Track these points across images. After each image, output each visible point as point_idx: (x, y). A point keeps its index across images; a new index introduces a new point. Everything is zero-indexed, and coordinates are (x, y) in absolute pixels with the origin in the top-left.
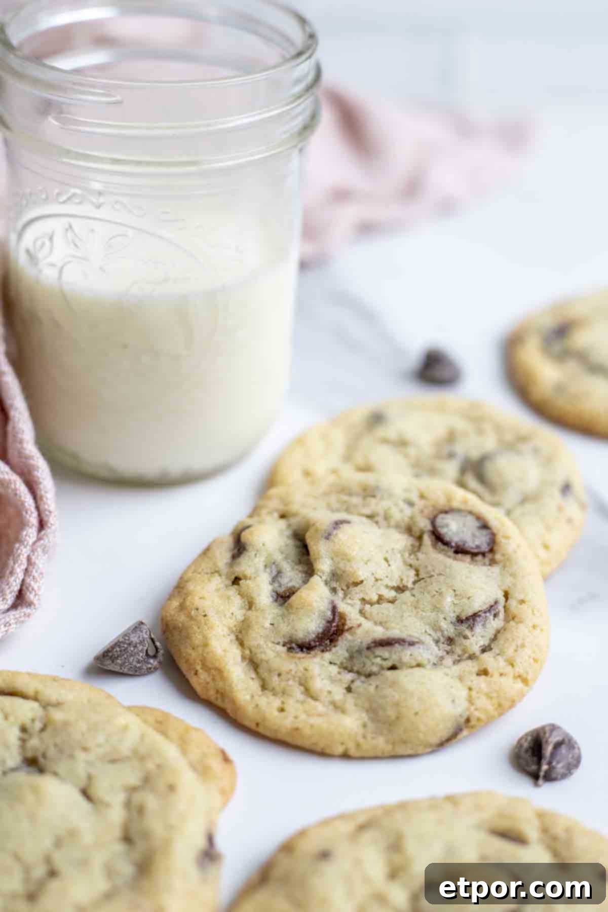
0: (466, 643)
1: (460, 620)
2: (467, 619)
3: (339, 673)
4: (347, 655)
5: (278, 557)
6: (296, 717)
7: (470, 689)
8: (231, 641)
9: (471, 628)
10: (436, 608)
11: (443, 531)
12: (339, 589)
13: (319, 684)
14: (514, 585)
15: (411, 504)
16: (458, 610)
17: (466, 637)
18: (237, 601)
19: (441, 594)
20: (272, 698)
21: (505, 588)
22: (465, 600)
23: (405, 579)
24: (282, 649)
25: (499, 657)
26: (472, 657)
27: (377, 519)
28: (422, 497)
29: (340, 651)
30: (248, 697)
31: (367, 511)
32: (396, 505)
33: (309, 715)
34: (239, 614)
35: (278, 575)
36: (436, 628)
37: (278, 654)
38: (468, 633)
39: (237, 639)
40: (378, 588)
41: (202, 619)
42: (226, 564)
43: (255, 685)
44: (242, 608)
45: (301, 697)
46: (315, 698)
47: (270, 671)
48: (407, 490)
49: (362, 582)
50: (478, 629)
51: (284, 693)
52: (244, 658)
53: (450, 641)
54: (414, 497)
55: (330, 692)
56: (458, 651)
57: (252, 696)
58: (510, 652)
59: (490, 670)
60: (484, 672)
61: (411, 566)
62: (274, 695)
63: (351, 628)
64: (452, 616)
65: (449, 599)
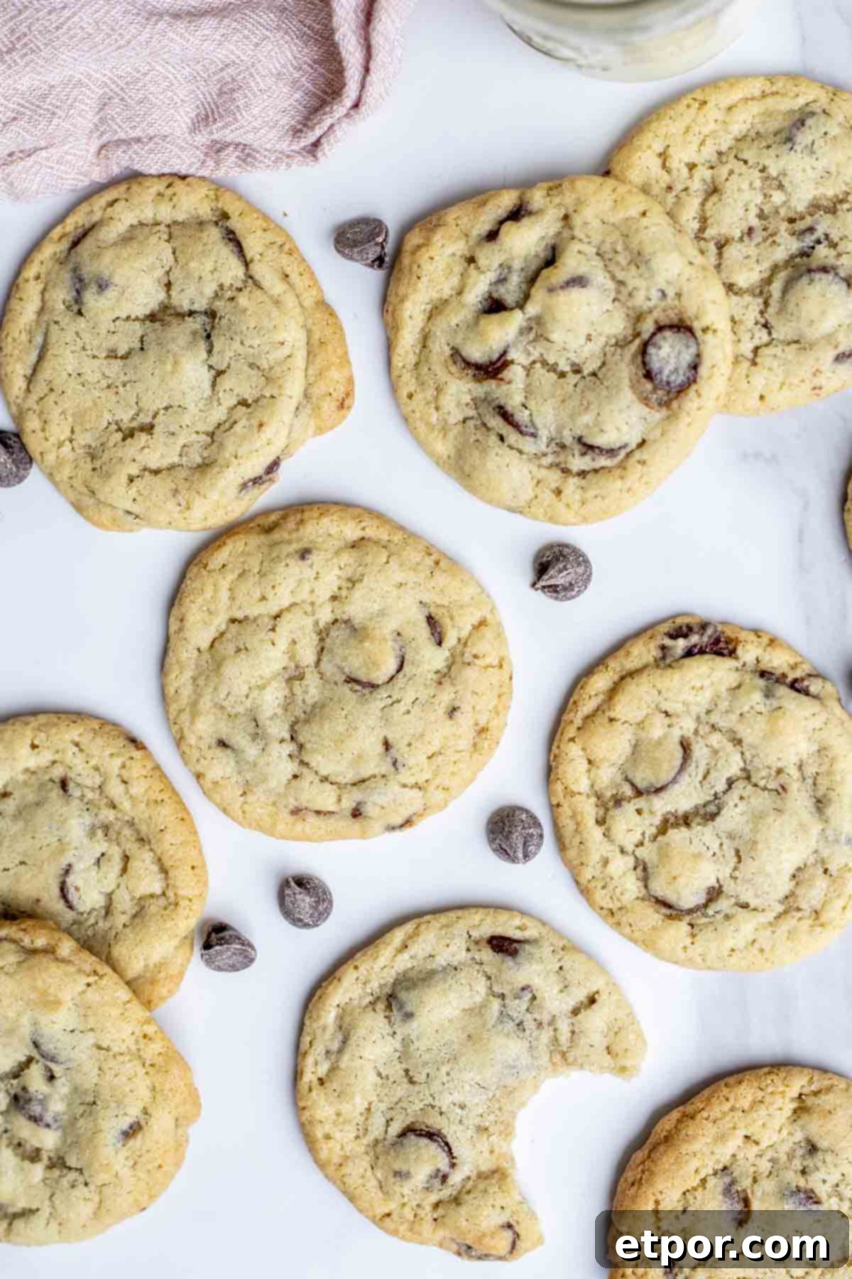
0: (570, 458)
1: (580, 440)
2: (585, 445)
3: (467, 405)
4: (483, 396)
5: (517, 265)
6: (413, 412)
7: (536, 497)
8: (425, 311)
9: (583, 454)
10: (572, 417)
11: (651, 350)
12: (534, 331)
13: (448, 402)
14: (655, 441)
15: (664, 294)
16: (584, 433)
17: (573, 455)
18: (455, 280)
19: (587, 409)
20: (414, 380)
21: (645, 437)
22: (596, 429)
23: (587, 365)
24: (448, 351)
25: (579, 491)
26: (566, 471)
27: (622, 289)
28: (679, 295)
29: (480, 389)
30: (401, 365)
31: (620, 275)
32: (648, 289)
33: (421, 419)
34: (447, 292)
35: (502, 280)
36: (559, 430)
37: (442, 353)
38: (577, 453)
39: (431, 311)
40: (561, 356)
41: (414, 277)
42: (479, 235)
43: (412, 359)
44: (452, 289)
45: (429, 398)
46: (437, 409)
47: (427, 361)
48: (668, 283)
49: (552, 342)
50: (587, 458)
51: (423, 384)
52: (423, 329)
53: (563, 446)
54: (671, 293)
55: (449, 413)
56: (561, 458)
57: (404, 367)
58: (591, 494)
59: (563, 495)
60: (558, 492)
61: (605, 355)
62: (417, 378)
63: (502, 379)
64: (578, 433)
65: (587, 418)
